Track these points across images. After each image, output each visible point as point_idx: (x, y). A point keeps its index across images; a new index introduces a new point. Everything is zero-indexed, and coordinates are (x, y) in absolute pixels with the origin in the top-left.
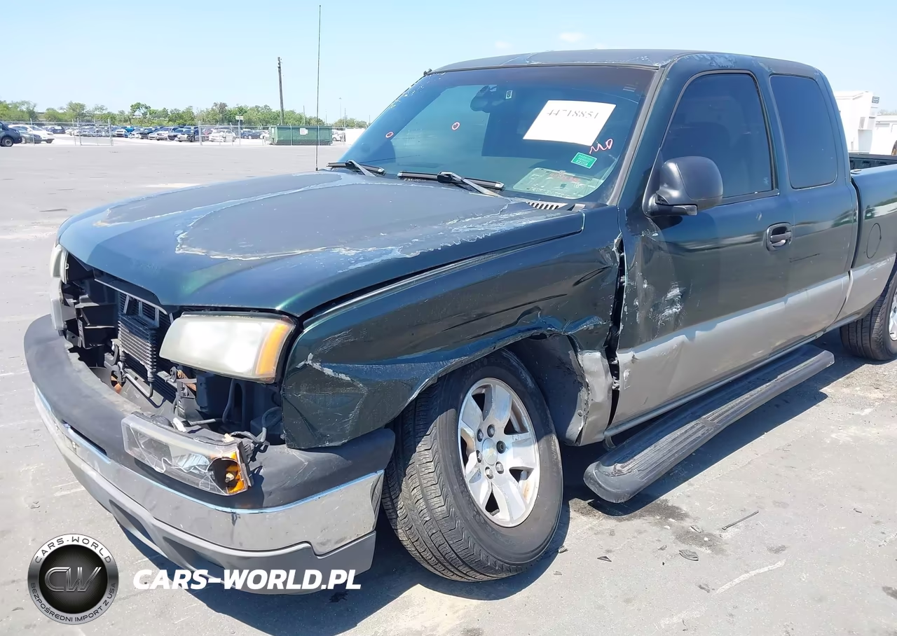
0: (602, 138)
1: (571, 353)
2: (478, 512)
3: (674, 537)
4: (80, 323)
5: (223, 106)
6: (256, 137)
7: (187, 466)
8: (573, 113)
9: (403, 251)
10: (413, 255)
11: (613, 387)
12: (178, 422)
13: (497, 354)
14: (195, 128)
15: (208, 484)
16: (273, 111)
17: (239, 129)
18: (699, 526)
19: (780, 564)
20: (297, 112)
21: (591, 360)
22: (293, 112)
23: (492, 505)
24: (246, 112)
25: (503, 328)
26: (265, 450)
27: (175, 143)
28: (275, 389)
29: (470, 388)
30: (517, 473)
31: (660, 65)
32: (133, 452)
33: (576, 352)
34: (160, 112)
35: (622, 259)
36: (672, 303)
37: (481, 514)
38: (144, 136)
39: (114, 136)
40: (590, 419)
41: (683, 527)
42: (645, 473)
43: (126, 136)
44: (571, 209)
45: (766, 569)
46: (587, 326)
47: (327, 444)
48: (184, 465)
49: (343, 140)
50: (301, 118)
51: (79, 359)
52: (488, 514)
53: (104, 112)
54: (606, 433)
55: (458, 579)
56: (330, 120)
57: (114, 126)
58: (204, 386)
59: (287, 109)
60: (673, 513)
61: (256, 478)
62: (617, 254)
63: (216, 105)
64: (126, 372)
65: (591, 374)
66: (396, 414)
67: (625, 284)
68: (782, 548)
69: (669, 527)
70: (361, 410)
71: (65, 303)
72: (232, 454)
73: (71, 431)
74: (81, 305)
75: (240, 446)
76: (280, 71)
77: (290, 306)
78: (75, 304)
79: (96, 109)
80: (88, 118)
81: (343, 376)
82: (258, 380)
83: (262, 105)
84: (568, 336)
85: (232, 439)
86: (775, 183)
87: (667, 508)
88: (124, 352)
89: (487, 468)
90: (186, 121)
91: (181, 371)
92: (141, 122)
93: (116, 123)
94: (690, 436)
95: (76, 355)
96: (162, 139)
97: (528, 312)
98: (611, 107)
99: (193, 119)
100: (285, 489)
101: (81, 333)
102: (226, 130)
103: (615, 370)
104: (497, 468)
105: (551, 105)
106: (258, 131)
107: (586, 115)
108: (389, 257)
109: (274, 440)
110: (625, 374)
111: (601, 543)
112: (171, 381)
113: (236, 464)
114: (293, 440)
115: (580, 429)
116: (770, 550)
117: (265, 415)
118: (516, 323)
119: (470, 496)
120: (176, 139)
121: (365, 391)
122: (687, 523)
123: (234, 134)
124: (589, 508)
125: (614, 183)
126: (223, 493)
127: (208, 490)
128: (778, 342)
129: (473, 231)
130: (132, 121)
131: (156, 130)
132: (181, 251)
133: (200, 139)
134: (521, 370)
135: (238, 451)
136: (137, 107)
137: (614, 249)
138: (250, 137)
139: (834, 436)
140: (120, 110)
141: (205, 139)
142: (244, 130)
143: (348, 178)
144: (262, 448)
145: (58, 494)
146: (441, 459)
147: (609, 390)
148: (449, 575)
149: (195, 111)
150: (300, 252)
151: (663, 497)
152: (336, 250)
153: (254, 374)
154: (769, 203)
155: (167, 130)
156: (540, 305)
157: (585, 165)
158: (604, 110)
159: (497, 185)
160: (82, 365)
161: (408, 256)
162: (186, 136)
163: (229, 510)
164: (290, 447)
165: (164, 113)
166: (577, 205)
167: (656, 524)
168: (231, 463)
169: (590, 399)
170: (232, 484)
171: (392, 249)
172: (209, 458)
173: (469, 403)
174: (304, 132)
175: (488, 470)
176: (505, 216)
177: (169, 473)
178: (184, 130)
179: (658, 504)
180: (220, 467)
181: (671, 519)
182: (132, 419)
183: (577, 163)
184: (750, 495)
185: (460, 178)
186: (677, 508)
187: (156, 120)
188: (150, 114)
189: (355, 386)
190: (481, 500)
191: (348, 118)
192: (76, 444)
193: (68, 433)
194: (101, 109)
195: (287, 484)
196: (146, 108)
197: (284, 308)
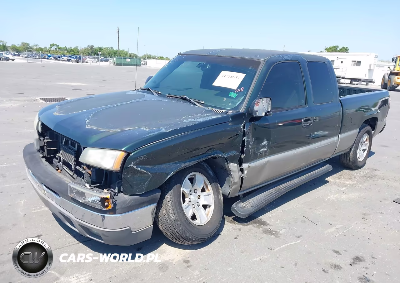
0: (239, 87)
1: (226, 164)
2: (187, 219)
3: (262, 232)
4: (45, 147)
5: (92, 47)
6: (106, 61)
7: (91, 200)
8: (230, 76)
9: (166, 129)
10: (169, 131)
11: (242, 177)
12: (87, 185)
13: (199, 163)
14: (79, 56)
15: (99, 206)
16: (114, 50)
17: (99, 58)
18: (272, 228)
19: (299, 241)
20: (125, 50)
21: (233, 166)
22: (123, 51)
23: (194, 217)
24: (102, 50)
25: (201, 154)
26: (117, 195)
27: (70, 63)
28: (120, 174)
29: (187, 176)
30: (205, 207)
31: (263, 59)
32: (72, 195)
33: (228, 163)
34: (64, 48)
35: (244, 131)
36: (264, 147)
37: (188, 220)
38: (56, 59)
39: (42, 59)
40: (232, 188)
41: (266, 228)
42: (254, 207)
43: (48, 59)
44: (227, 113)
45: (293, 243)
46: (231, 154)
47: (137, 193)
48: (90, 200)
49: (145, 64)
50: (127, 53)
51: (46, 161)
52: (191, 220)
53: (38, 47)
54: (239, 193)
55: (181, 243)
56: (140, 55)
57: (42, 54)
58: (94, 172)
59: (121, 49)
60: (263, 223)
61: (115, 204)
62: (243, 129)
63: (89, 46)
64: (63, 166)
65: (233, 171)
66: (161, 184)
67: (246, 140)
68: (301, 236)
69: (261, 228)
70: (149, 182)
71: (40, 140)
72: (108, 196)
73: (44, 187)
74: (46, 141)
75: (110, 193)
76: (118, 33)
77: (126, 149)
78: (44, 140)
79: (34, 46)
80: (30, 50)
81: (143, 170)
82: (113, 171)
83: (109, 47)
84: (225, 158)
85: (107, 191)
86: (307, 102)
87: (262, 221)
88: (63, 159)
89: (193, 204)
90: (75, 53)
91: (85, 166)
92: (54, 52)
93: (43, 52)
94: (272, 195)
95: (44, 160)
96: (64, 61)
97: (211, 149)
98: (244, 75)
99: (78, 52)
100: (122, 208)
101: (46, 151)
102: (93, 58)
103: (242, 170)
104: (197, 205)
105: (223, 73)
106: (107, 58)
107: (235, 78)
108: (161, 132)
109: (119, 191)
110: (245, 172)
111: (236, 233)
112: (81, 170)
113: (109, 199)
114: (126, 192)
115: (229, 191)
116: (296, 237)
117: (116, 183)
118: (206, 153)
119: (184, 213)
120: (71, 61)
121: (151, 175)
122: (268, 227)
123: (97, 60)
124: (233, 220)
125: (243, 104)
126: (104, 209)
127: (99, 208)
128: (313, 160)
129: (191, 122)
130: (50, 51)
131: (62, 57)
132: (88, 127)
133: (82, 62)
134: (208, 169)
135: (109, 195)
136: (53, 45)
137: (242, 127)
138: (104, 61)
139: (329, 197)
140: (45, 46)
141: (83, 62)
142: (101, 58)
143: (148, 96)
144: (116, 194)
145: (33, 212)
146: (173, 200)
147: (240, 177)
148: (177, 242)
149: (79, 48)
150: (130, 129)
151: (260, 217)
152: (143, 128)
153: (113, 168)
154: (303, 110)
155: (66, 57)
156: (214, 147)
157: (233, 97)
158: (242, 76)
159: (202, 102)
160: (47, 163)
161: (167, 131)
162: (75, 60)
163: (103, 215)
164: (124, 194)
165: (65, 49)
166: (229, 111)
167: (256, 227)
168: (107, 199)
169: (233, 180)
170: (107, 206)
171: (162, 129)
172: (100, 198)
173: (186, 181)
174: (128, 60)
175: (193, 205)
176: (203, 116)
177: (85, 202)
178: (74, 57)
179: (259, 220)
180: (103, 200)
181: (262, 226)
182: (72, 184)
183: (231, 95)
184: (293, 218)
185: (189, 99)
186: (265, 222)
187: (61, 52)
188: (59, 49)
189: (148, 174)
190: (189, 215)
191: (148, 54)
192: (46, 192)
193: (43, 188)
194: (37, 45)
195: (123, 207)
196: (57, 46)
197: (124, 149)
